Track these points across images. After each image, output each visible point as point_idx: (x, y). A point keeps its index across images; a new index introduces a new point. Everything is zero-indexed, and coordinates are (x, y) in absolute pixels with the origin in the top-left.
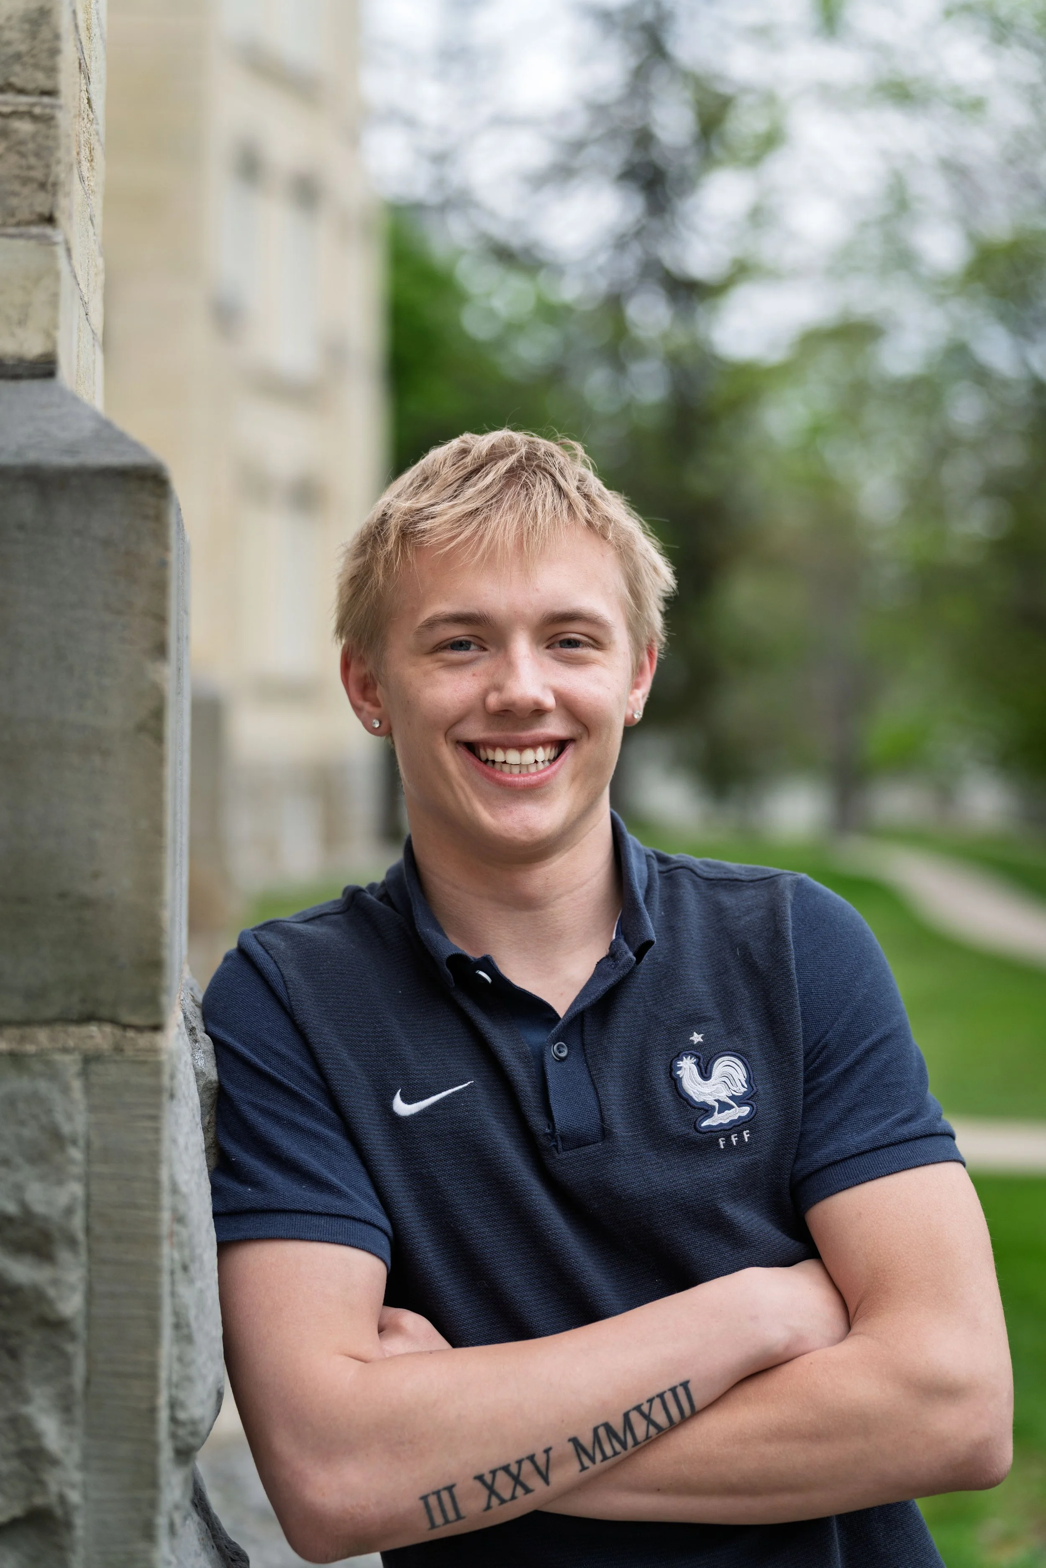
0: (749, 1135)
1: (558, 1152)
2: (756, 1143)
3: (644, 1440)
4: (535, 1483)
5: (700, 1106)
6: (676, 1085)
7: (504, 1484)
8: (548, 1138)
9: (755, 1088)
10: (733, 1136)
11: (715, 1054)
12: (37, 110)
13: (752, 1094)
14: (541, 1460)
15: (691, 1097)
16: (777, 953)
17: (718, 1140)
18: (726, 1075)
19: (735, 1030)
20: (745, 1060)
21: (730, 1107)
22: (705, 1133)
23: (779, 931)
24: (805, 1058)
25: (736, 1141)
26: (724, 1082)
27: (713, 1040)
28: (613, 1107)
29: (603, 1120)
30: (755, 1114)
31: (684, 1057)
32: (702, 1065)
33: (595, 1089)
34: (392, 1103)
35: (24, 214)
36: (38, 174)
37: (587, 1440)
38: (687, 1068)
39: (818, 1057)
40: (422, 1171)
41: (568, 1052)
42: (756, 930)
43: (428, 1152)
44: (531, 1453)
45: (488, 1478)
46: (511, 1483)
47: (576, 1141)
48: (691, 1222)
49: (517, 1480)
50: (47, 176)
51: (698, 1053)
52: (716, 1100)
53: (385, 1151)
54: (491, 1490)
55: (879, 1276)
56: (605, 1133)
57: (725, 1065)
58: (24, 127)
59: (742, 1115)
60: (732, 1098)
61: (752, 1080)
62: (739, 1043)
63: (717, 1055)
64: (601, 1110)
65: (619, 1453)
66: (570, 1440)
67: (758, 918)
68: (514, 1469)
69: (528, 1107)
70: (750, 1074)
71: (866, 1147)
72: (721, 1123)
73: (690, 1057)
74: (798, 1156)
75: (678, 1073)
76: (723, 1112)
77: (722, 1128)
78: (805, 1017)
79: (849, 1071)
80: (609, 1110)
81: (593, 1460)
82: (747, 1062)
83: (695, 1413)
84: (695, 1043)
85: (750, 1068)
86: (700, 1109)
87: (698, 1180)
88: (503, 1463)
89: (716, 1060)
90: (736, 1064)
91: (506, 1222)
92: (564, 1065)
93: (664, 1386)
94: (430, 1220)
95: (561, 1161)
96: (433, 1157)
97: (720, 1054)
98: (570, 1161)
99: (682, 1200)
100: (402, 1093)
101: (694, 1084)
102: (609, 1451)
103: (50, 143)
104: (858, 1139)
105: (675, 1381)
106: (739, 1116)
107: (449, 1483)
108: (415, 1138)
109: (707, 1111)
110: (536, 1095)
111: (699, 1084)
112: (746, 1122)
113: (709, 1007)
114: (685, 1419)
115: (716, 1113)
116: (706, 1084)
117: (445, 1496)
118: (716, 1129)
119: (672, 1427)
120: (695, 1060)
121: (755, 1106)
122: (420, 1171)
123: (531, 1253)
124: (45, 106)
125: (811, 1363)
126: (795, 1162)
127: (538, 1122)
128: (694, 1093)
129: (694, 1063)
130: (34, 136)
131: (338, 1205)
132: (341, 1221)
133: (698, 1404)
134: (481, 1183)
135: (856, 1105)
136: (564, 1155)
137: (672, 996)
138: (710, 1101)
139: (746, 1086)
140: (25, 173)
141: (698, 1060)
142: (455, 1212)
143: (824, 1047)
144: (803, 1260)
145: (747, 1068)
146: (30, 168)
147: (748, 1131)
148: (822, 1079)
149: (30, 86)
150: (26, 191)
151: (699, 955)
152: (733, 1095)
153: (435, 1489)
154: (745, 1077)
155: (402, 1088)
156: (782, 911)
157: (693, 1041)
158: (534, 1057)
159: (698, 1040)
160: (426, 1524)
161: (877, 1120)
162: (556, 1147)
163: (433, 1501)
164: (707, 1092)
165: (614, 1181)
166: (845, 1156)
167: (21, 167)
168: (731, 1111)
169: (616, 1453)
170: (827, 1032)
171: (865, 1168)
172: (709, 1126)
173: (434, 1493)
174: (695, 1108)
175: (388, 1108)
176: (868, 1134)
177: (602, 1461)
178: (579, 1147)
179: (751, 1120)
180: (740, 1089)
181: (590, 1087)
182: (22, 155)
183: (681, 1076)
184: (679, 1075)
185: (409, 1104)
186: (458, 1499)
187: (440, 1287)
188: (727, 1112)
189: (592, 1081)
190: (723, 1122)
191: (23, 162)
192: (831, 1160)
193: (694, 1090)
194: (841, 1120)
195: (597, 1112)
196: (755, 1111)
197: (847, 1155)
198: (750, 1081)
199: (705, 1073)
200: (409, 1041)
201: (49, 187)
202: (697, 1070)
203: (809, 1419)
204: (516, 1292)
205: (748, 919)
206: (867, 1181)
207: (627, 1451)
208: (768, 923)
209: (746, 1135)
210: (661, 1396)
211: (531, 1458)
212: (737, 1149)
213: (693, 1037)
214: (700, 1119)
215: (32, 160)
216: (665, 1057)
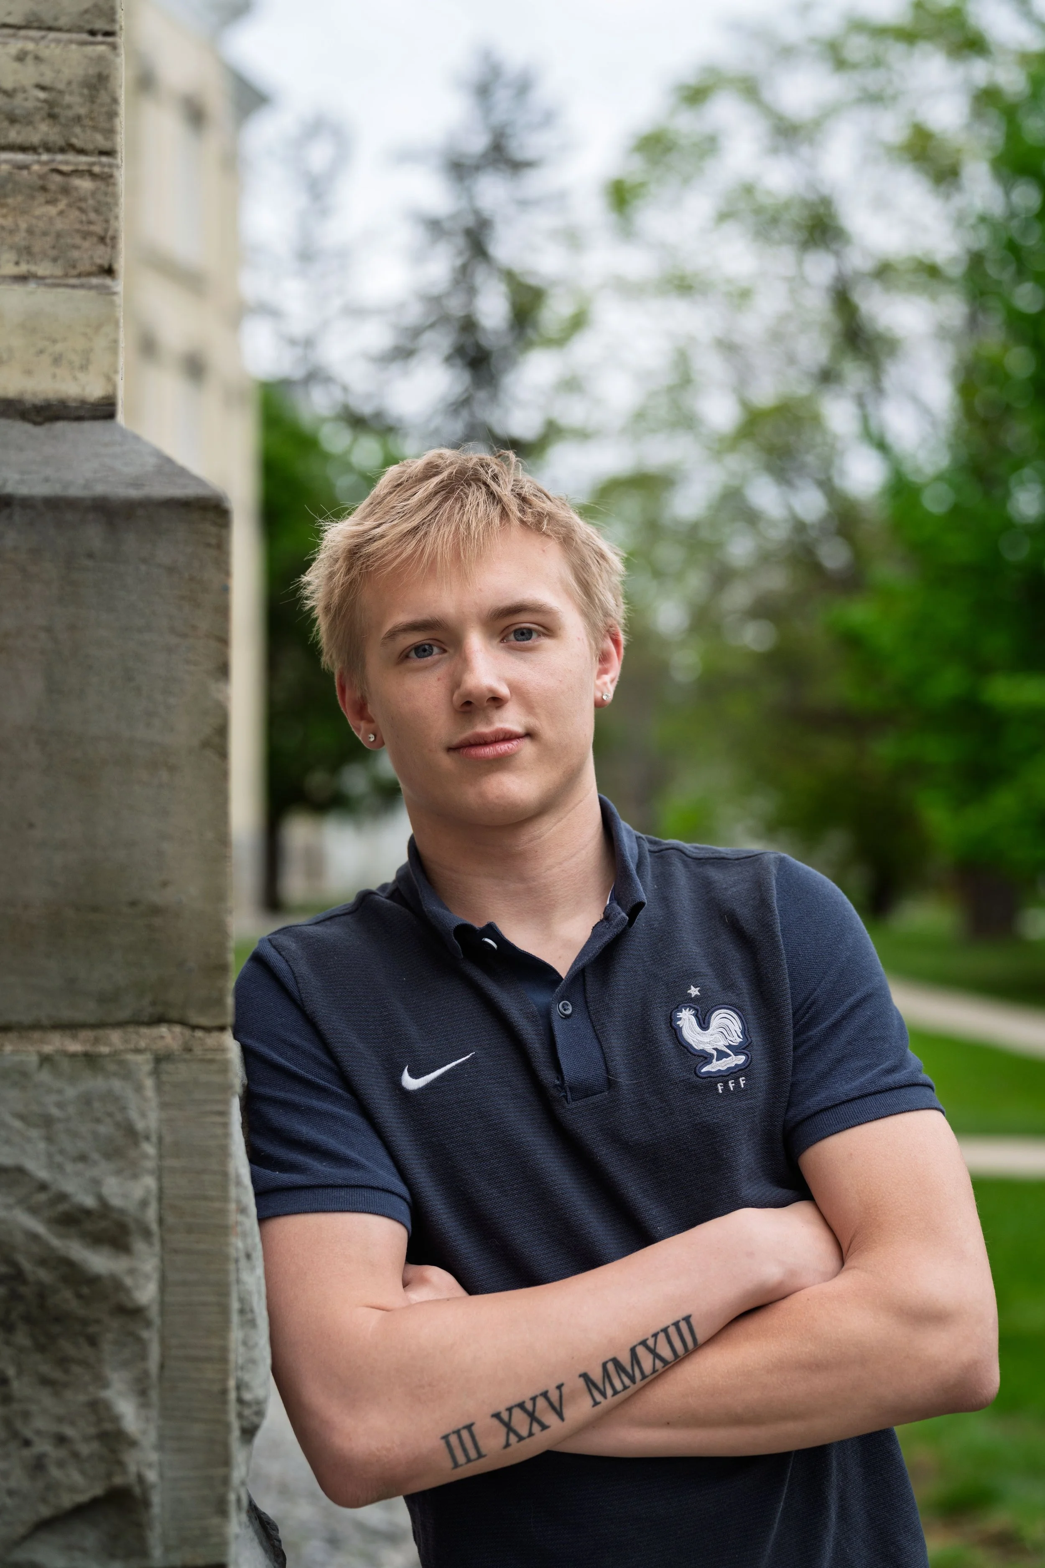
0: (744, 1082)
1: (567, 1101)
2: (751, 1089)
3: (652, 1374)
4: (550, 1419)
5: (700, 1054)
6: (676, 1033)
7: (520, 1421)
8: (558, 1089)
9: (749, 1039)
10: (730, 1082)
11: (712, 1007)
12: (96, 169)
13: (747, 1044)
14: (554, 1396)
15: (691, 1046)
16: (763, 918)
17: (717, 1086)
18: (723, 1026)
19: (729, 986)
20: (740, 1013)
21: (728, 1056)
22: (705, 1078)
23: (764, 899)
24: (794, 1014)
25: (733, 1086)
26: (722, 1032)
27: (709, 994)
28: (618, 1058)
29: (608, 1071)
30: (750, 1063)
31: (683, 1009)
32: (700, 1016)
33: (600, 1042)
34: (401, 1079)
35: (84, 266)
36: (97, 229)
37: (596, 1375)
38: (687, 1019)
39: (808, 1012)
40: (432, 1140)
41: (573, 1010)
42: (742, 899)
43: (437, 1122)
44: (545, 1389)
45: (505, 1416)
46: (527, 1420)
47: (583, 1091)
48: (693, 1164)
49: (532, 1417)
50: (106, 230)
51: (696, 1006)
52: (714, 1049)
53: (397, 1123)
54: (508, 1426)
55: (871, 1211)
56: (611, 1084)
57: (722, 1017)
58: (85, 185)
59: (739, 1063)
60: (729, 1047)
61: (746, 1031)
62: (734, 998)
63: (715, 1008)
64: (605, 1062)
65: (629, 1387)
66: (580, 1376)
67: (744, 890)
68: (529, 1406)
69: (538, 1062)
70: (744, 1026)
71: (856, 1094)
72: (719, 1070)
73: (688, 1009)
74: (790, 1105)
75: (678, 1023)
76: (721, 1059)
77: (721, 1074)
78: (794, 976)
79: (836, 1026)
80: (613, 1061)
81: (604, 1394)
82: (742, 1016)
83: (698, 1347)
84: (693, 996)
85: (744, 1021)
86: (700, 1056)
87: (699, 1125)
88: (518, 1400)
89: (713, 1012)
90: (732, 1016)
91: (513, 1182)
92: (570, 1021)
93: (667, 1321)
94: (442, 1185)
95: (571, 1110)
96: (441, 1126)
97: (716, 1007)
98: (580, 1110)
99: (685, 1144)
100: (410, 1069)
101: (694, 1033)
102: (618, 1386)
103: (109, 199)
104: (847, 1087)
105: (678, 1316)
106: (736, 1064)
107: (468, 1422)
108: (424, 1110)
109: (706, 1058)
110: (545, 1051)
111: (698, 1034)
112: (742, 1070)
113: (703, 966)
114: (689, 1353)
115: (714, 1060)
116: (705, 1034)
117: (465, 1434)
118: (715, 1075)
119: (678, 1360)
120: (694, 1012)
121: (750, 1056)
122: (430, 1140)
123: (538, 1210)
124: (103, 165)
125: (808, 1299)
126: (787, 1110)
127: (548, 1076)
128: (693, 1041)
129: (693, 1015)
130: (93, 193)
131: (355, 1176)
132: (359, 1191)
133: (701, 1337)
134: (487, 1147)
135: (844, 1057)
136: (573, 1105)
137: (668, 956)
138: (709, 1049)
139: (741, 1037)
140: (85, 228)
141: (696, 1012)
142: (464, 1177)
143: (813, 1003)
144: (798, 1201)
145: (742, 1020)
146: (90, 223)
147: (744, 1078)
148: (810, 1033)
149: (90, 147)
150: (86, 244)
151: (691, 922)
152: (730, 1045)
153: (455, 1429)
154: (740, 1029)
155: (409, 1064)
156: (767, 882)
157: (690, 994)
158: (540, 1016)
159: (695, 993)
160: (449, 1464)
161: (863, 1070)
162: (566, 1097)
163: (453, 1439)
164: (706, 1041)
165: (621, 1127)
166: (836, 1103)
167: (81, 222)
168: (728, 1059)
169: (625, 1388)
170: (815, 990)
171: (854, 1113)
172: (709, 1072)
173: (454, 1432)
174: (695, 1055)
175: (397, 1084)
176: (856, 1083)
177: (613, 1395)
178: (586, 1097)
179: (746, 1068)
180: (736, 1039)
181: (595, 1041)
182: (82, 210)
183: (681, 1026)
184: (679, 1025)
185: (416, 1078)
186: (477, 1438)
187: (454, 1247)
188: (724, 1059)
189: (596, 1035)
190: (722, 1069)
191: (84, 218)
192: (823, 1106)
193: (693, 1039)
194: (831, 1070)
195: (602, 1063)
196: (749, 1059)
197: (838, 1102)
198: (745, 1033)
199: (704, 1023)
200: (413, 1022)
201: (108, 241)
202: (695, 1021)
203: (808, 1350)
204: (525, 1248)
205: (735, 890)
206: (857, 1125)
207: (636, 1385)
208: (753, 893)
209: (742, 1083)
210: (665, 1330)
211: (545, 1395)
212: (734, 1094)
213: (691, 990)
214: (699, 1065)
215: (93, 216)
216: (665, 1009)
